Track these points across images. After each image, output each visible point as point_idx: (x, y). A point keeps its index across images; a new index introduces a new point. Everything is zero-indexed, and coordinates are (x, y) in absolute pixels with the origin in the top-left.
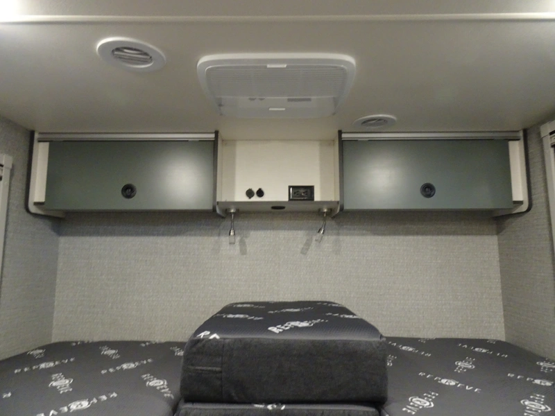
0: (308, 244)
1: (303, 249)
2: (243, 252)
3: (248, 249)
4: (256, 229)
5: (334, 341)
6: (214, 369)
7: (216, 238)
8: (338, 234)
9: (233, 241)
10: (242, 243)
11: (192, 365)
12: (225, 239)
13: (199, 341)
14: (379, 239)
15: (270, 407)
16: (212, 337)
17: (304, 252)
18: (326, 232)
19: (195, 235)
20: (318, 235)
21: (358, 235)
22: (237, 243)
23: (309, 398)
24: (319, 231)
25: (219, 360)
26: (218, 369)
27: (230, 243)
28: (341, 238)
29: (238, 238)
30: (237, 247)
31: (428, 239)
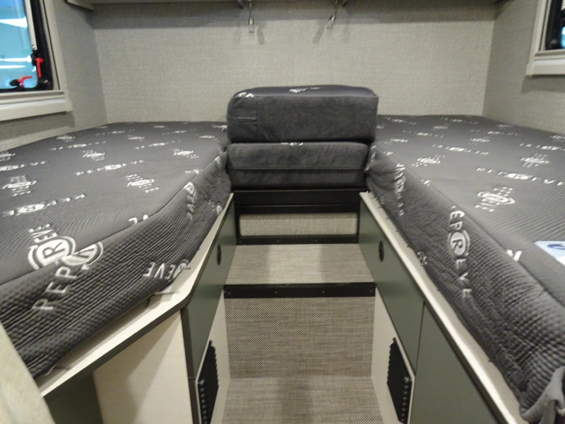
0: (320, 33)
1: (315, 38)
2: (261, 42)
3: (266, 39)
4: (273, 19)
5: (339, 97)
6: (252, 118)
7: (236, 29)
8: (348, 23)
9: (252, 30)
10: (260, 34)
11: (235, 116)
12: (244, 30)
13: (238, 99)
14: (386, 26)
15: (292, 144)
16: (248, 96)
17: (316, 40)
18: (337, 20)
19: (217, 26)
20: (329, 22)
21: (366, 22)
22: (256, 33)
23: (320, 137)
24: (331, 18)
25: (254, 112)
26: (255, 118)
27: (250, 32)
28: (350, 26)
29: (256, 29)
30: (256, 38)
31: (430, 25)
